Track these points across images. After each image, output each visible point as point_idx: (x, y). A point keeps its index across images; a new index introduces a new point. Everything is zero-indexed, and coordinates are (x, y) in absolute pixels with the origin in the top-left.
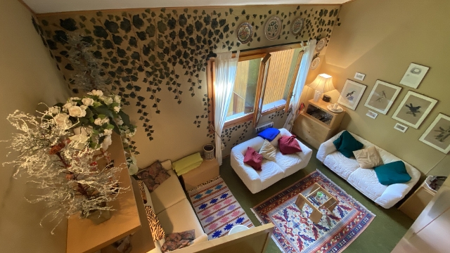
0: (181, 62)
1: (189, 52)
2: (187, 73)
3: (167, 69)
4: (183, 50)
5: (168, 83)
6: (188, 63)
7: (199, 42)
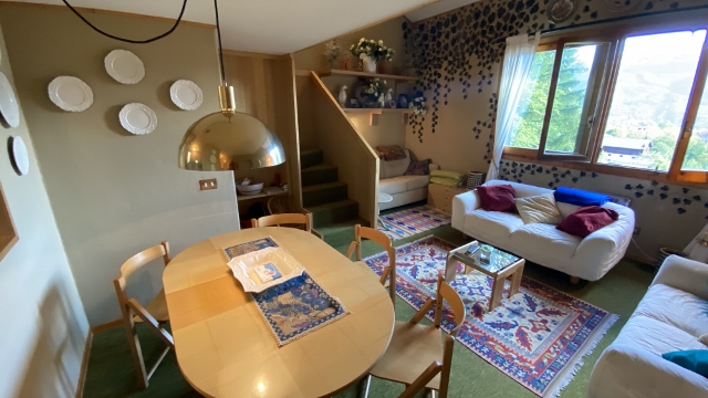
0: (477, 52)
1: (486, 41)
2: (479, 64)
3: (464, 58)
4: (481, 39)
5: (461, 74)
6: (483, 52)
7: (498, 29)
